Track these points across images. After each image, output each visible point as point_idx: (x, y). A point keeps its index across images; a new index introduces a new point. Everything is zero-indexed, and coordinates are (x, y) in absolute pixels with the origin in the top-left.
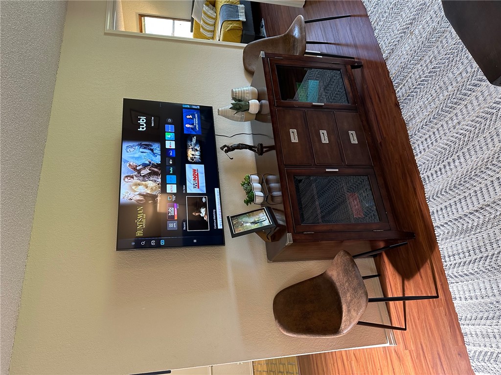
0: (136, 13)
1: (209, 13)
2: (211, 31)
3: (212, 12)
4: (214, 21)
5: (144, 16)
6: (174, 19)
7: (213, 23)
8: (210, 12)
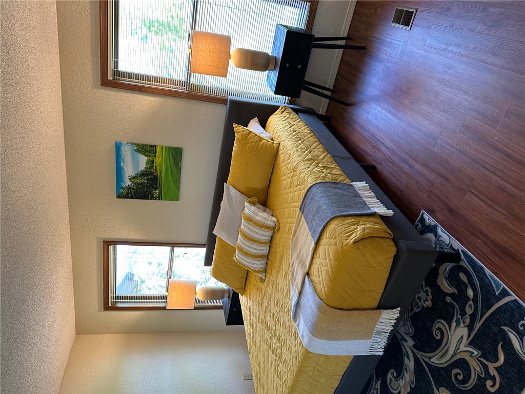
0: (98, 239)
1: (258, 218)
2: (261, 256)
3: (265, 215)
4: (270, 233)
5: (115, 243)
6: (174, 245)
7: (267, 238)
8: (262, 216)
